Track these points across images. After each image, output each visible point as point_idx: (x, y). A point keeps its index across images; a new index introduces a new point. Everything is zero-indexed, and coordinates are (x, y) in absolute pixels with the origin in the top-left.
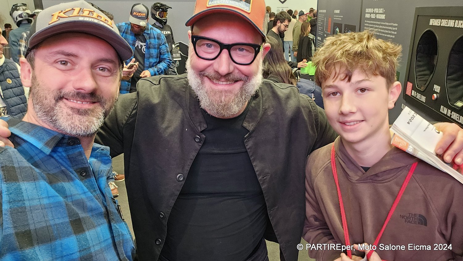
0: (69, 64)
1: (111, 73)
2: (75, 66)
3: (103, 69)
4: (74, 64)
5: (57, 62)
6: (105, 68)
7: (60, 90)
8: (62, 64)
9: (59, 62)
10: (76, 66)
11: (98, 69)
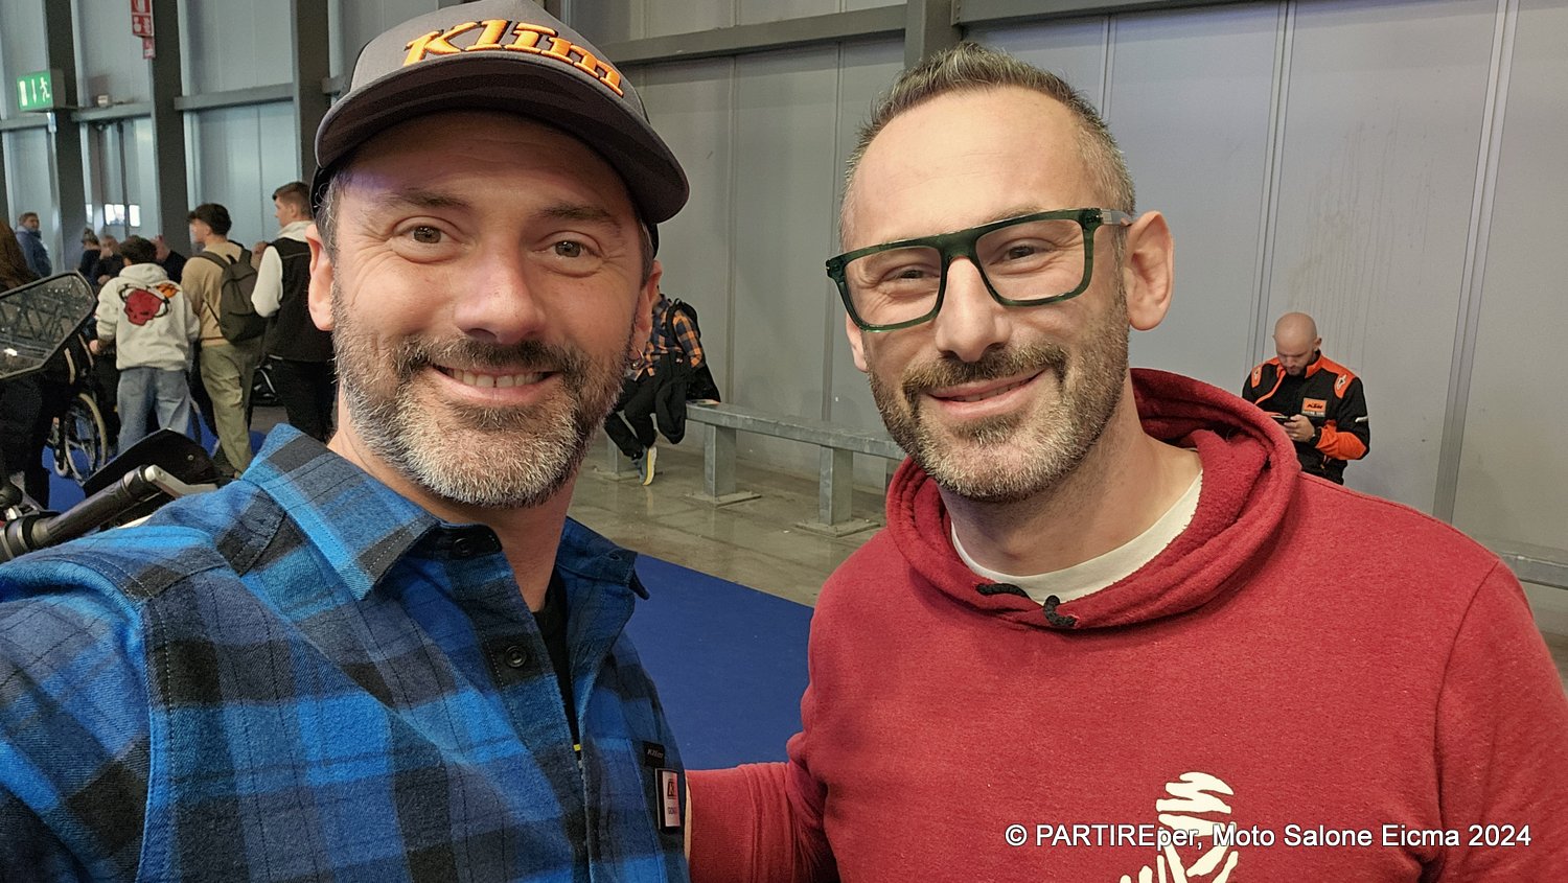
0: (444, 237)
1: (600, 261)
2: (461, 242)
3: (570, 249)
4: (461, 236)
5: (402, 234)
6: (576, 244)
7: (410, 335)
8: (417, 238)
9: (409, 229)
10: (468, 243)
11: (553, 249)
